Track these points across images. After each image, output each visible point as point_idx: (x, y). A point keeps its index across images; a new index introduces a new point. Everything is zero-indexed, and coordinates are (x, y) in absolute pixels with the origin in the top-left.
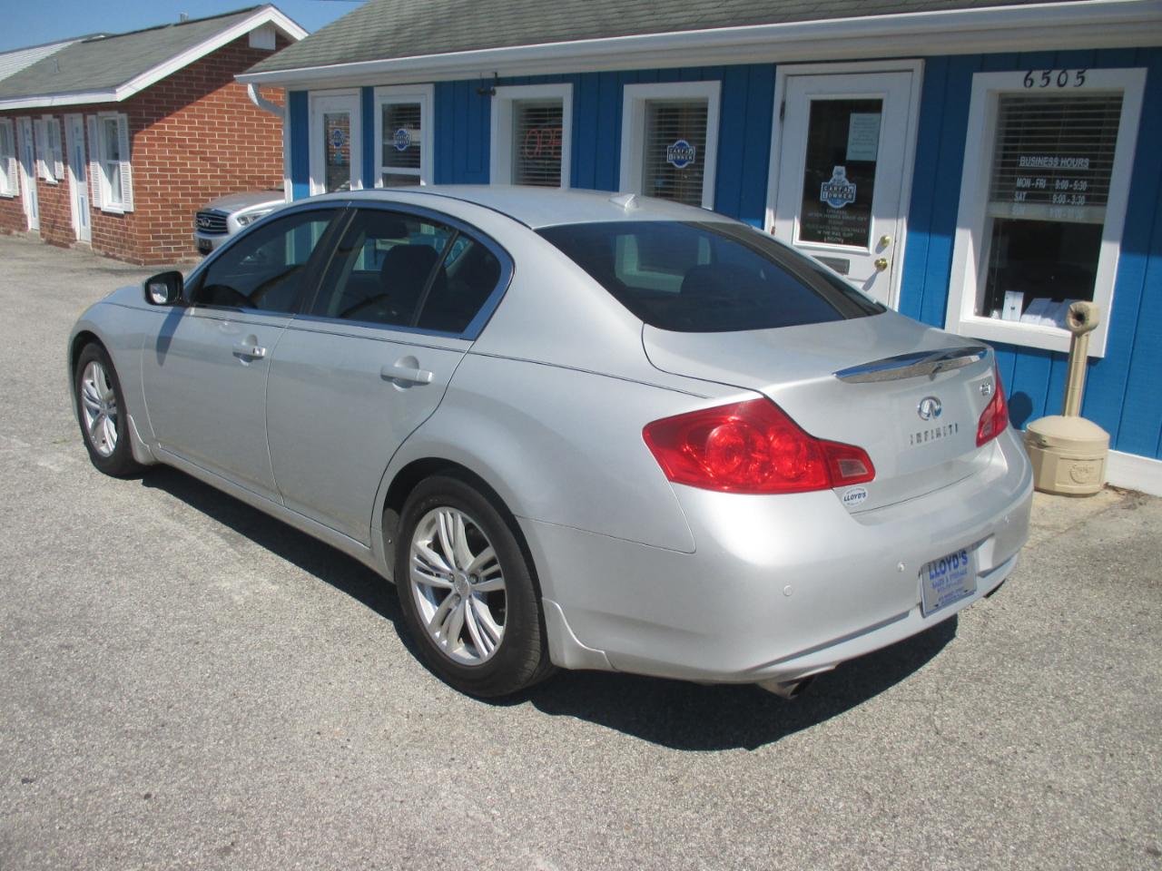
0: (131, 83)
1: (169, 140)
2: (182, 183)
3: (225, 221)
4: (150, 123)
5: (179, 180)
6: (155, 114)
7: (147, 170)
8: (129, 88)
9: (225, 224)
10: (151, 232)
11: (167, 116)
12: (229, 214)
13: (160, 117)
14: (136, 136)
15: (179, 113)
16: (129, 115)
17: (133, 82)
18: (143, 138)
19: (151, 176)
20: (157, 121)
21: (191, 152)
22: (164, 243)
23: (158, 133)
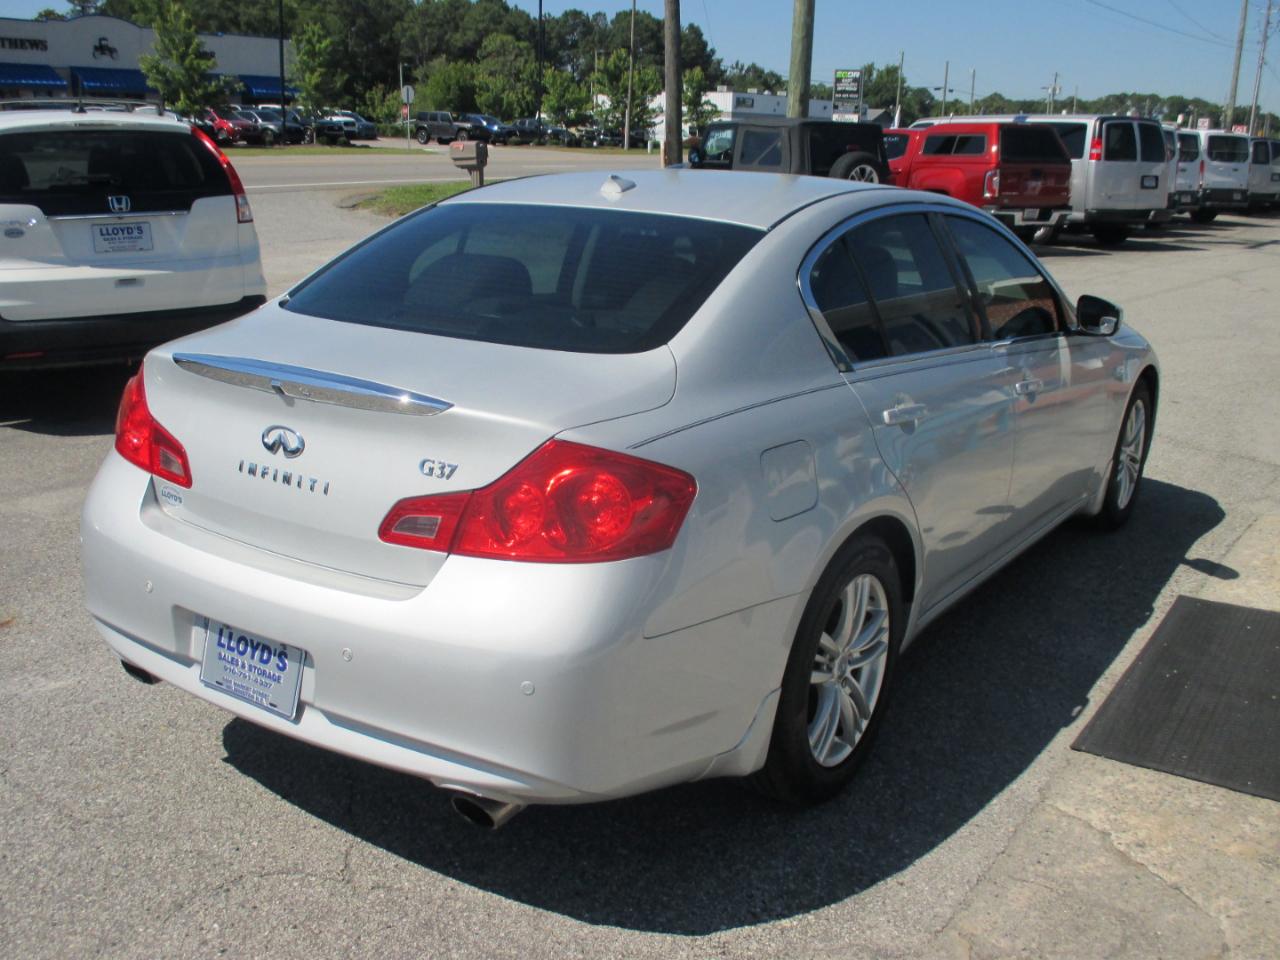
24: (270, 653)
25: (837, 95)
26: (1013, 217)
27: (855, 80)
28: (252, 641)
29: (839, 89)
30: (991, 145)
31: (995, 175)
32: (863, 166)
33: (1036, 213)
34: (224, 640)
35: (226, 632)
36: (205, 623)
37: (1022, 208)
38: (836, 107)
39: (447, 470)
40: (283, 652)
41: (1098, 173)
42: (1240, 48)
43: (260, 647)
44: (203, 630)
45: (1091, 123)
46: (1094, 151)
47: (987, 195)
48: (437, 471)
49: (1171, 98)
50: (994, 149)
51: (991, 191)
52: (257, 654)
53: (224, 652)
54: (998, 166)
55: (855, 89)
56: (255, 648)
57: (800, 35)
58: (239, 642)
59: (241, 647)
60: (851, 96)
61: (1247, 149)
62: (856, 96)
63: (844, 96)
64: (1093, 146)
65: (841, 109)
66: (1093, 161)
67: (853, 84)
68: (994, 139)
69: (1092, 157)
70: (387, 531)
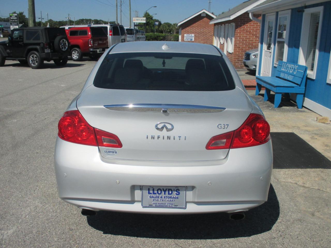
0: (235, 14)
1: (246, 31)
2: (248, 44)
3: (249, 56)
4: (240, 26)
5: (248, 43)
6: (243, 23)
7: (238, 40)
8: (235, 16)
9: (249, 57)
10: (237, 59)
11: (246, 24)
12: (251, 54)
13: (244, 24)
14: (236, 30)
15: (250, 23)
16: (235, 24)
17: (236, 14)
18: (238, 30)
19: (239, 42)
20: (243, 25)
21: (252, 35)
22: (241, 62)
23: (243, 29)
24: (172, 191)
25: (11, 21)
26: (97, 51)
27: (16, 16)
28: (163, 190)
29: (11, 19)
30: (89, 32)
31: (91, 40)
32: (63, 39)
33: (101, 49)
34: (151, 192)
35: (151, 189)
36: (141, 188)
37: (98, 49)
38: (11, 24)
39: (226, 126)
40: (178, 189)
41: (112, 38)
42: (117, 8)
43: (167, 190)
44: (140, 191)
45: (108, 27)
46: (110, 33)
47: (90, 46)
48: (223, 127)
49: (94, 20)
50: (90, 33)
51: (91, 45)
52: (167, 192)
53: (152, 195)
54: (92, 38)
55: (16, 19)
56: (165, 191)
57: (31, 4)
58: (158, 191)
59: (160, 192)
60: (15, 21)
61: (134, 32)
62: (17, 21)
63: (13, 21)
64: (110, 32)
65: (13, 24)
66: (111, 36)
67: (15, 17)
68: (89, 31)
69: (110, 35)
70: (209, 147)
